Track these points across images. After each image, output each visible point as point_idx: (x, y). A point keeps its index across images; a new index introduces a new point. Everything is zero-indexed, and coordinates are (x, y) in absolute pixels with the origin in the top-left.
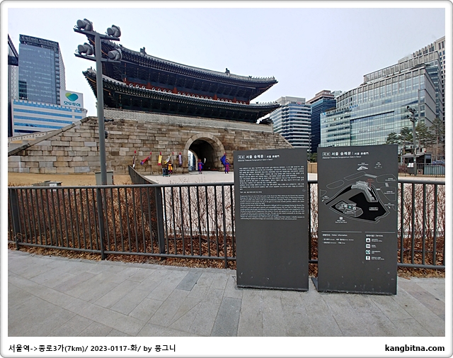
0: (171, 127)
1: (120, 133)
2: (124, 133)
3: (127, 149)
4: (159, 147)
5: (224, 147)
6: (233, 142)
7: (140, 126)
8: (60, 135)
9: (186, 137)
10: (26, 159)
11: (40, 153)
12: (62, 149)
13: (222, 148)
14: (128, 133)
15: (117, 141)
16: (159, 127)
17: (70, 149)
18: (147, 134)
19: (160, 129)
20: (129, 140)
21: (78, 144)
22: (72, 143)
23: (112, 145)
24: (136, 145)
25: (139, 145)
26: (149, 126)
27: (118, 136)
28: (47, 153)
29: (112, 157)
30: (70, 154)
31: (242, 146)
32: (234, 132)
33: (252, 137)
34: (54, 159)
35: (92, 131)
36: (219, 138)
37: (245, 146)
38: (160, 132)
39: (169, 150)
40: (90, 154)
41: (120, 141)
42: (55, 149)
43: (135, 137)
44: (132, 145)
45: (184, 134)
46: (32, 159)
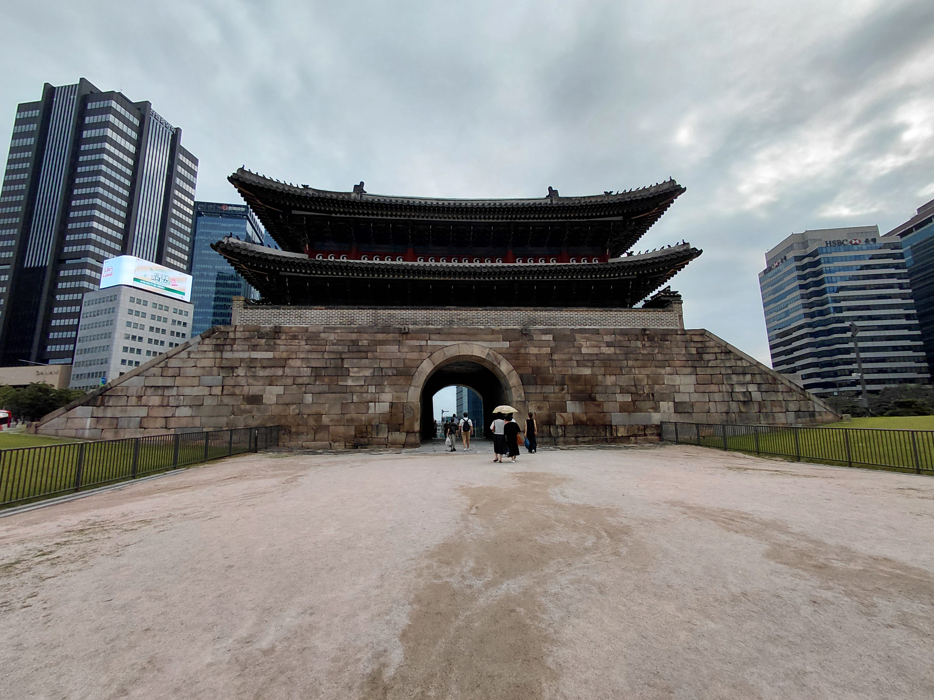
0: (380, 336)
1: (270, 355)
3: (280, 390)
5: (521, 377)
6: (547, 363)
9: (414, 355)
10: (99, 412)
11: (123, 401)
14: (285, 355)
15: (261, 373)
16: (354, 336)
18: (326, 356)
20: (287, 371)
21: (189, 381)
22: (179, 381)
24: (300, 381)
25: (305, 380)
26: (332, 337)
27: (265, 363)
28: (133, 400)
29: (248, 407)
31: (576, 371)
32: (549, 337)
33: (609, 345)
35: (218, 355)
37: (587, 371)
38: (355, 348)
40: (208, 401)
43: (298, 363)
44: (290, 381)
45: (412, 349)
46: (109, 413)
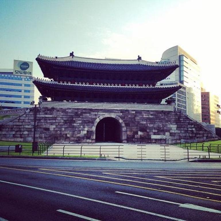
2: (53, 116)
4: (75, 125)
7: (64, 111)
8: (18, 118)
12: (18, 127)
13: (123, 125)
17: (22, 127)
19: (77, 113)
23: (46, 124)
30: (22, 130)
34: (14, 133)
36: (121, 117)
39: (82, 127)
41: (51, 121)
42: (15, 127)
